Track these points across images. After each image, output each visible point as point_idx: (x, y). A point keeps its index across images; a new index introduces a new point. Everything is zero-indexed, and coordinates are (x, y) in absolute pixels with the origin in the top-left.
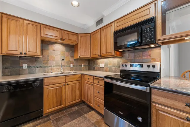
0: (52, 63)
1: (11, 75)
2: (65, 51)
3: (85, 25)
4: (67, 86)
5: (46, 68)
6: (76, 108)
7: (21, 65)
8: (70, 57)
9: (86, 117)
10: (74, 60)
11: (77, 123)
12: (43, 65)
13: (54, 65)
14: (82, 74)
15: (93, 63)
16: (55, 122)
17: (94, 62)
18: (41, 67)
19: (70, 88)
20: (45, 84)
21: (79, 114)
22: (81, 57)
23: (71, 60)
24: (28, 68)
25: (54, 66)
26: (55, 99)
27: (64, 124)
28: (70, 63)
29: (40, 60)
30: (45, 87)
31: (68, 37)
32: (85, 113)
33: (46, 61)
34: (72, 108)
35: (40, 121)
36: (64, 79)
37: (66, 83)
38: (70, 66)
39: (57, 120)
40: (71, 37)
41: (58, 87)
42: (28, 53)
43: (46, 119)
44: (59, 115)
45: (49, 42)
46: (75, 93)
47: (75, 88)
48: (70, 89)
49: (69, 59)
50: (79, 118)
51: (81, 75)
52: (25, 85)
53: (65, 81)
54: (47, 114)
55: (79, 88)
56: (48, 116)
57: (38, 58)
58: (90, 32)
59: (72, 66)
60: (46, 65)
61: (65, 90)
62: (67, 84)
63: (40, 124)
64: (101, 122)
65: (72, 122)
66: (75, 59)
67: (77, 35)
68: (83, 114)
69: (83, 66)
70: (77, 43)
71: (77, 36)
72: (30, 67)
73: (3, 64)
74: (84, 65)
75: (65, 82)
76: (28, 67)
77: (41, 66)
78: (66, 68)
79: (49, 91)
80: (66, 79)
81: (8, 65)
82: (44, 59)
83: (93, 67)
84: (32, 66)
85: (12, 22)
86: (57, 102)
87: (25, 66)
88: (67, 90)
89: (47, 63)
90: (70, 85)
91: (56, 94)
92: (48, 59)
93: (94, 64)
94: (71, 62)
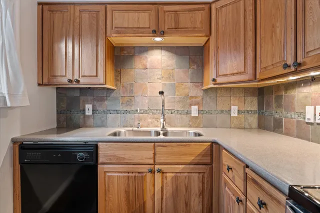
0: (141, 102)
2: (174, 66)
4: (158, 176)
5: (128, 115)
7: (81, 108)
8: (189, 84)
10: (201, 94)
12: (120, 108)
13: (147, 109)
15: (274, 105)
17: (279, 98)
18: (117, 112)
19: (170, 184)
20: (101, 160)
22: (219, 80)
23: (193, 93)
24: (93, 113)
25: (145, 112)
28: (188, 101)
29: (114, 94)
30: (100, 167)
31: (177, 21)
33: (127, 99)
36: (151, 153)
37: (157, 167)
38: (189, 113)
41: (134, 174)
42: (83, 81)
45: (134, 47)
46: (186, 204)
48: (169, 189)
49: (187, 91)
51: (212, 146)
52: (59, 155)
53: (154, 159)
59: (194, 110)
60: (128, 109)
61: (152, 188)
62: (159, 171)
66: (206, 91)
69: (234, 112)
71: (205, 13)
72: (97, 112)
74: (242, 109)
75: (151, 161)
76: (93, 110)
77: (118, 109)
78: (179, 116)
80: (155, 154)
82: (124, 93)
83: (275, 120)
84: (101, 108)
87: (89, 109)
89: (130, 102)
90: (168, 175)
92: (132, 91)
93: (279, 106)
94: (194, 100)
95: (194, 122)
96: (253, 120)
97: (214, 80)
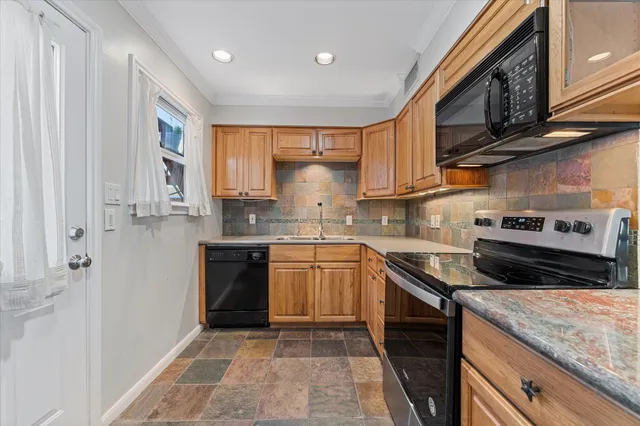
0: (302, 212)
1: (232, 234)
2: (331, 180)
3: (382, 97)
4: (318, 271)
5: (289, 224)
6: (341, 335)
7: (246, 218)
8: (345, 196)
9: (348, 364)
10: (355, 205)
11: (319, 365)
12: (282, 217)
13: (306, 218)
14: (361, 244)
15: (415, 215)
16: (282, 346)
17: (418, 209)
18: (279, 221)
19: (327, 279)
20: (271, 258)
21: (338, 350)
22: (368, 194)
23: (348, 204)
24: (256, 222)
25: (304, 221)
26: (291, 296)
27: (294, 355)
28: (344, 212)
29: (277, 205)
30: (271, 264)
31: (334, 142)
32: (353, 354)
33: (287, 209)
34: (332, 334)
35: (261, 333)
36: (312, 253)
37: (317, 264)
38: (344, 222)
39: (287, 344)
40: (340, 142)
41: (298, 270)
42: (251, 193)
43: (271, 334)
44: (298, 336)
45: (294, 162)
46: (340, 294)
47: (341, 281)
48: (327, 282)
49: (343, 202)
50: (331, 358)
51: (361, 247)
52: (239, 255)
53: (315, 258)
54: (277, 327)
55: (353, 285)
56: (279, 330)
57: (271, 201)
58: (395, 117)
59: (349, 220)
60: (289, 218)
62: (319, 267)
63: (259, 337)
64: (376, 391)
65: (311, 359)
66: (359, 202)
67: (358, 132)
68: (345, 355)
69: (385, 222)
70: (360, 156)
71: (357, 136)
72: (261, 221)
73: (224, 214)
74: (392, 219)
75: (313, 260)
76: (256, 220)
77: (279, 218)
78: (335, 225)
79: (277, 273)
80: (315, 254)
81: (229, 216)
82: (285, 204)
83: (416, 227)
84: (264, 218)
85: (230, 138)
86: (295, 304)
87: (252, 218)
88: (318, 280)
89: (290, 213)
90: (326, 270)
91: (293, 285)
92: (292, 202)
93: (418, 215)
94: (348, 210)
95: (349, 230)
96: (401, 228)
97: (364, 194)
